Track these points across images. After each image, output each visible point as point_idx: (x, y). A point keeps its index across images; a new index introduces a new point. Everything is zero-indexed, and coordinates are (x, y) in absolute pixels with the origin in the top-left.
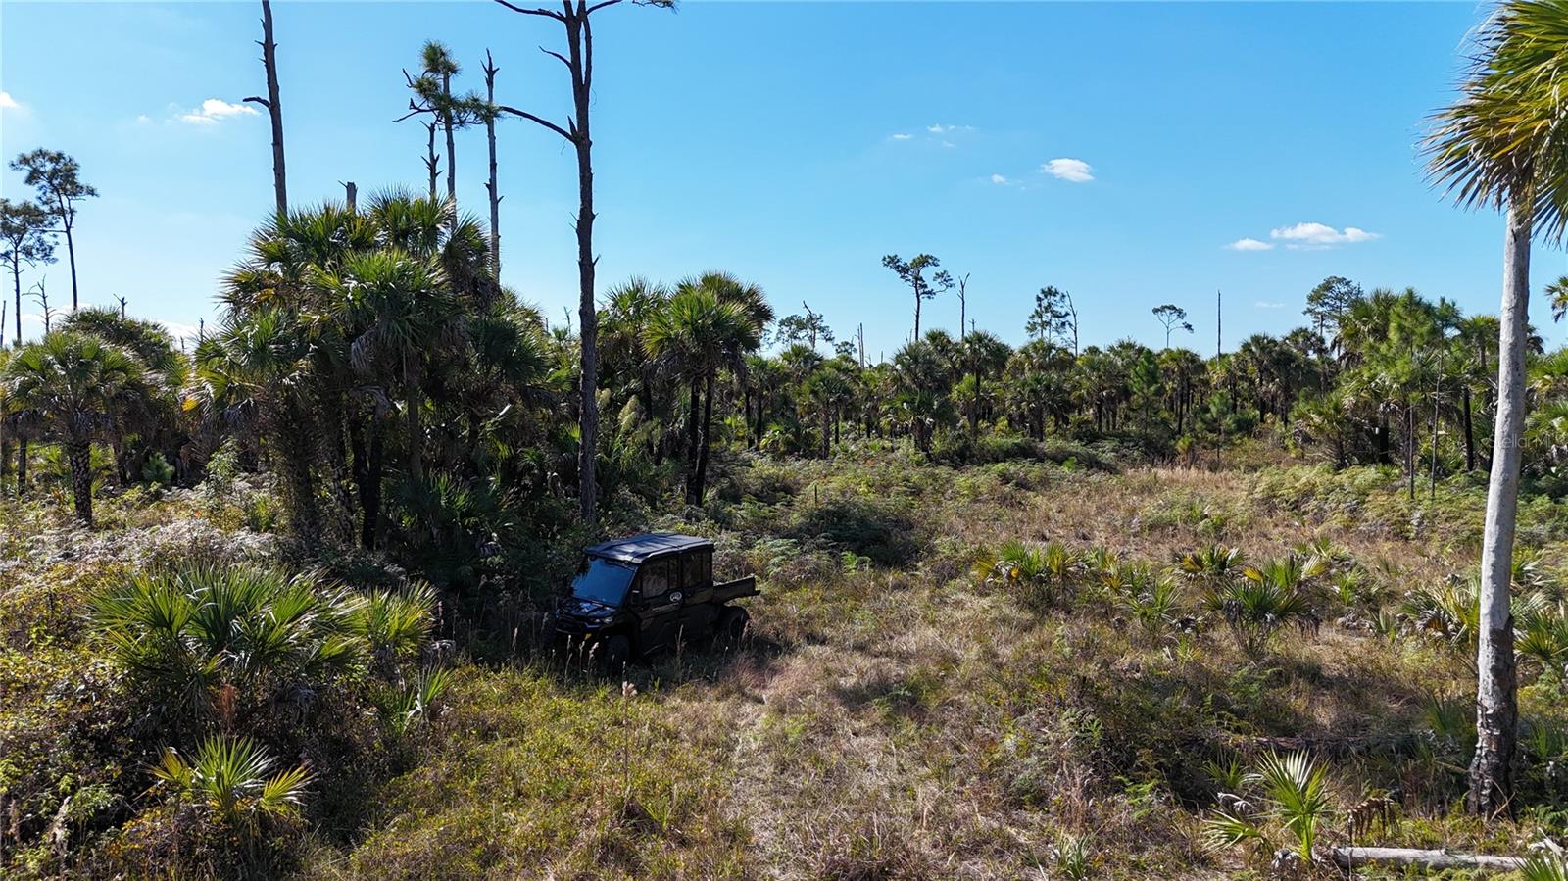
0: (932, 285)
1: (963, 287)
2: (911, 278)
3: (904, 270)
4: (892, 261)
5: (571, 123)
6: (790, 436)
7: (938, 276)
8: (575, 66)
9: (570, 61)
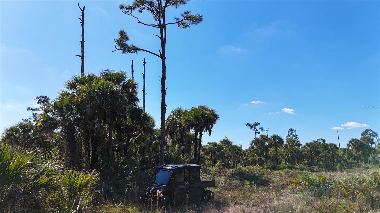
0: (259, 130)
1: (267, 132)
2: (253, 128)
3: (251, 127)
4: (248, 125)
5: (160, 52)
6: (223, 164)
7: (260, 128)
8: (161, 38)
9: (160, 37)
